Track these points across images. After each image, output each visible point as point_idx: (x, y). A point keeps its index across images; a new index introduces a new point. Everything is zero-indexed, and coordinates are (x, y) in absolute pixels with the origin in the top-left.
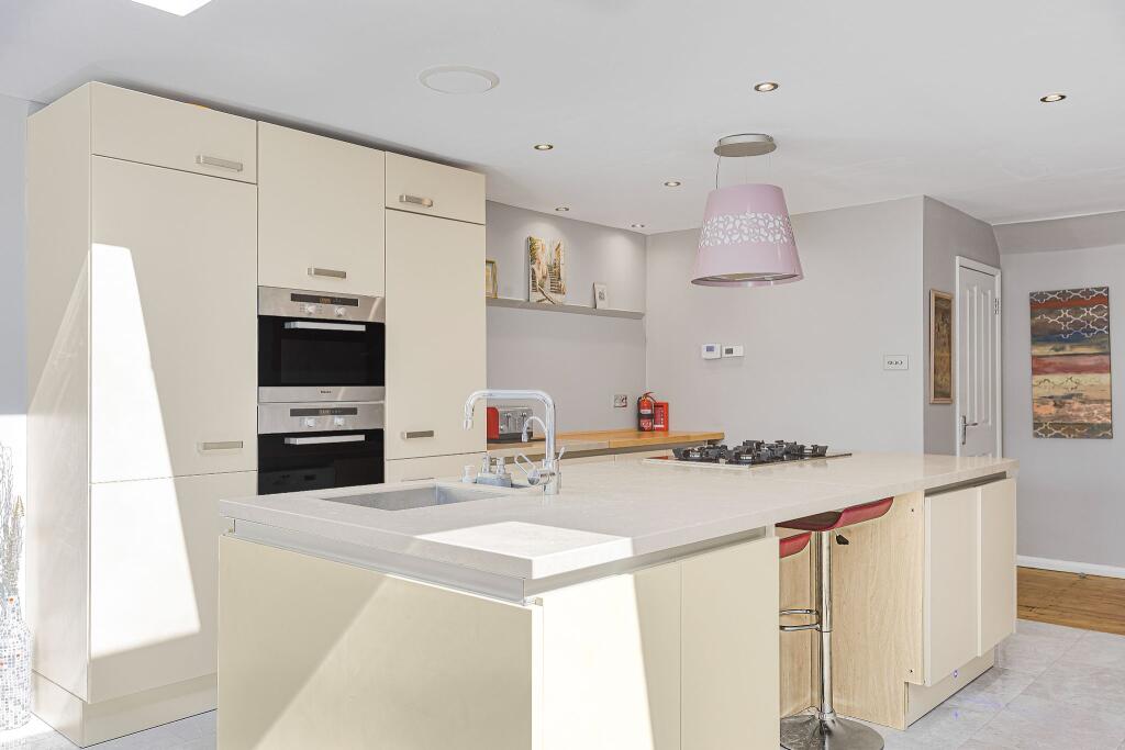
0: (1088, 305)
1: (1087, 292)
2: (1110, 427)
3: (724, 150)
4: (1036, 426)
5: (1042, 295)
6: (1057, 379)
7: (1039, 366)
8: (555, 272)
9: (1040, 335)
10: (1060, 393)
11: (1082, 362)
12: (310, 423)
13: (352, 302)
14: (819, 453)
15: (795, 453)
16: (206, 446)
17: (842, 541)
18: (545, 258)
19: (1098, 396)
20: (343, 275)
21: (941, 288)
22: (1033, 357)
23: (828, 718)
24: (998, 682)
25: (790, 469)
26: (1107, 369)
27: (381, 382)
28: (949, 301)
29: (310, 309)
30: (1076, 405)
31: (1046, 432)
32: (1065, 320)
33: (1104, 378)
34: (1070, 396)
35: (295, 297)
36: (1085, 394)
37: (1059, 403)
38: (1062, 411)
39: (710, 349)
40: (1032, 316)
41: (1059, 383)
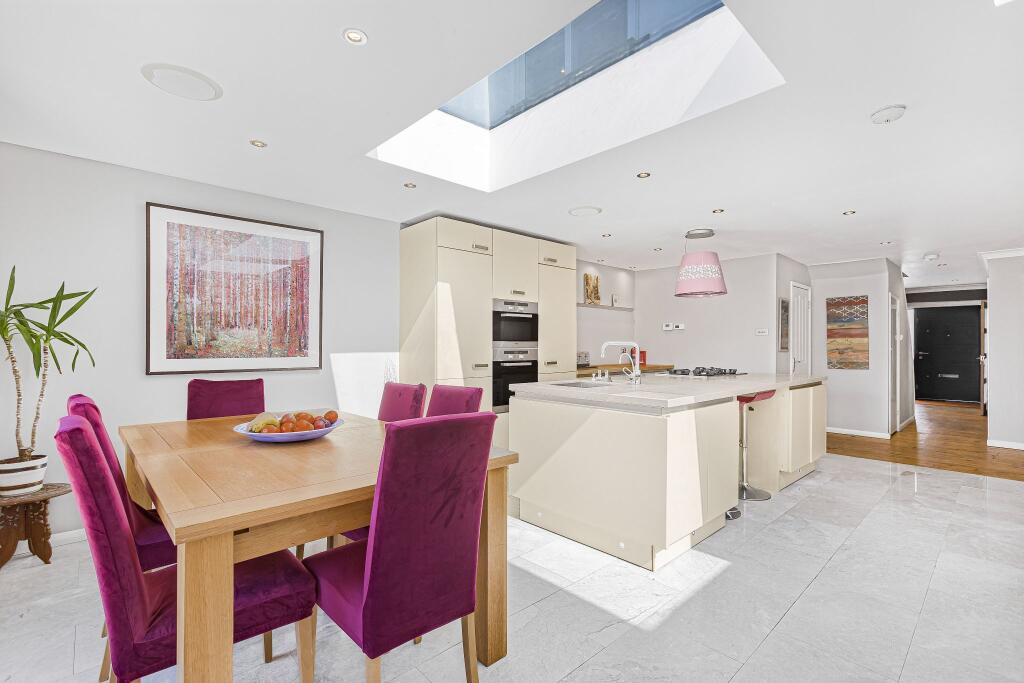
0: (856, 304)
1: (857, 298)
2: (868, 363)
3: (689, 236)
4: (829, 363)
5: (832, 299)
6: (840, 340)
7: (831, 334)
8: (596, 289)
9: (831, 318)
10: (841, 347)
11: (853, 332)
12: (511, 357)
13: (525, 305)
14: (733, 373)
15: (721, 373)
16: (477, 366)
17: (751, 409)
18: (592, 283)
19: (860, 348)
20: (523, 293)
21: (784, 296)
22: (828, 330)
23: (745, 484)
24: (818, 476)
25: (722, 379)
26: (866, 335)
27: (537, 340)
28: (788, 304)
29: (510, 308)
30: (851, 353)
31: (834, 366)
32: (845, 312)
33: (866, 340)
34: (847, 349)
35: (506, 303)
36: (855, 347)
37: (841, 352)
38: (844, 356)
39: (667, 326)
40: (828, 310)
41: (841, 342)
